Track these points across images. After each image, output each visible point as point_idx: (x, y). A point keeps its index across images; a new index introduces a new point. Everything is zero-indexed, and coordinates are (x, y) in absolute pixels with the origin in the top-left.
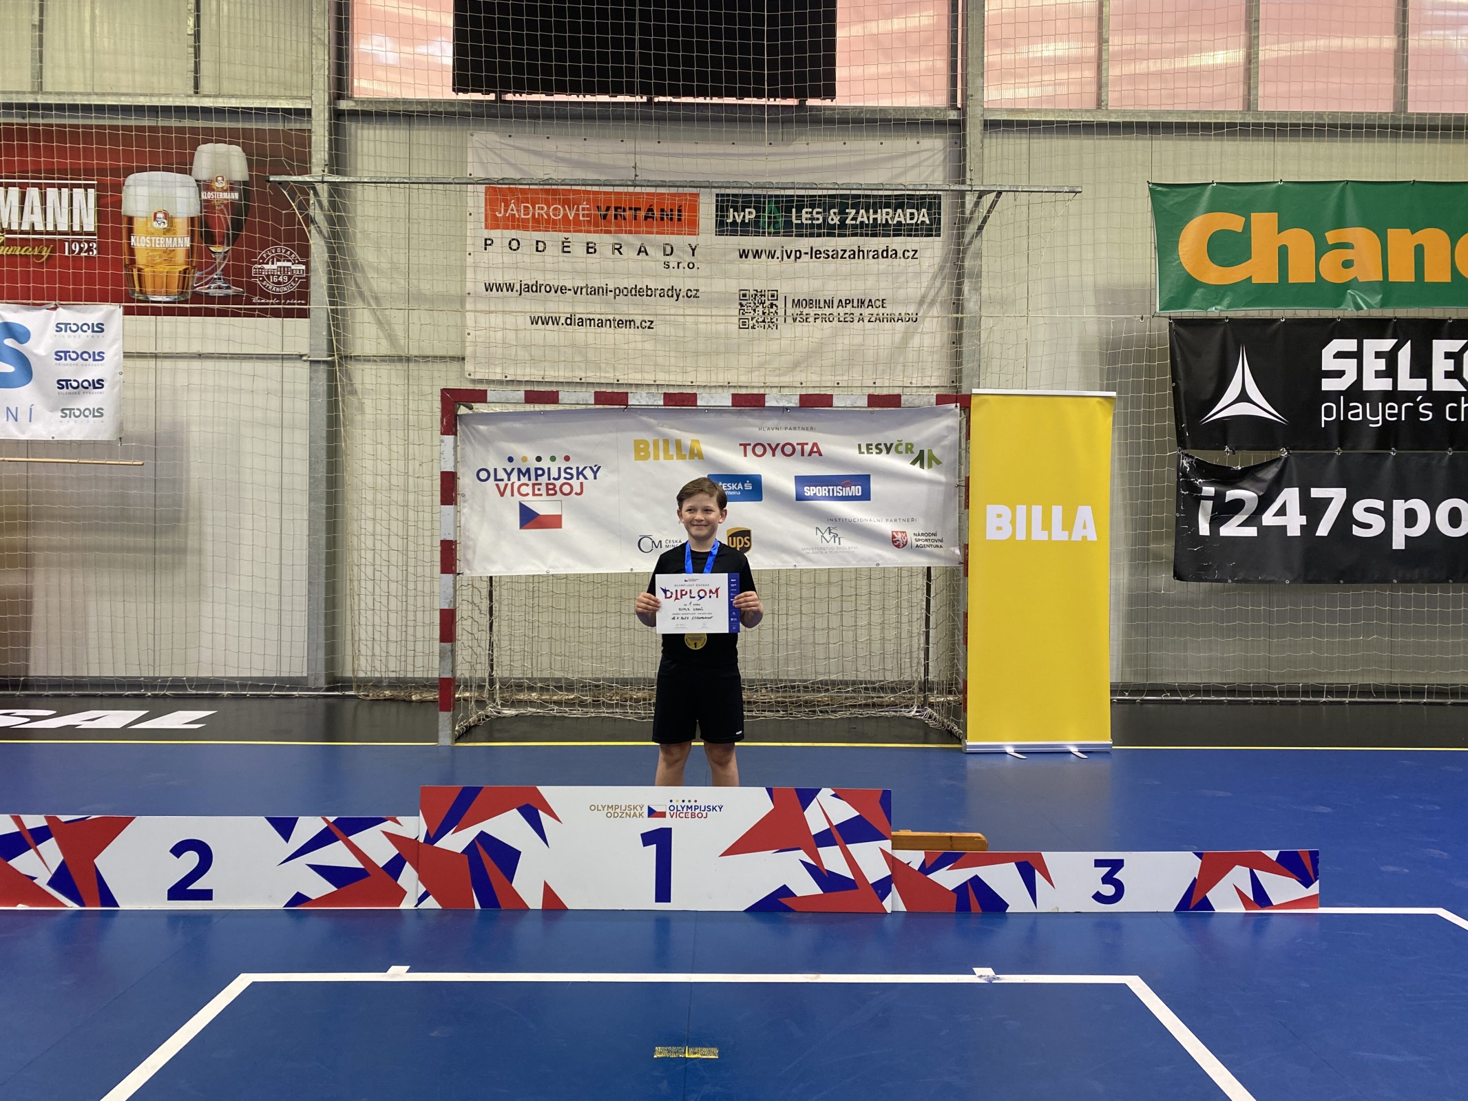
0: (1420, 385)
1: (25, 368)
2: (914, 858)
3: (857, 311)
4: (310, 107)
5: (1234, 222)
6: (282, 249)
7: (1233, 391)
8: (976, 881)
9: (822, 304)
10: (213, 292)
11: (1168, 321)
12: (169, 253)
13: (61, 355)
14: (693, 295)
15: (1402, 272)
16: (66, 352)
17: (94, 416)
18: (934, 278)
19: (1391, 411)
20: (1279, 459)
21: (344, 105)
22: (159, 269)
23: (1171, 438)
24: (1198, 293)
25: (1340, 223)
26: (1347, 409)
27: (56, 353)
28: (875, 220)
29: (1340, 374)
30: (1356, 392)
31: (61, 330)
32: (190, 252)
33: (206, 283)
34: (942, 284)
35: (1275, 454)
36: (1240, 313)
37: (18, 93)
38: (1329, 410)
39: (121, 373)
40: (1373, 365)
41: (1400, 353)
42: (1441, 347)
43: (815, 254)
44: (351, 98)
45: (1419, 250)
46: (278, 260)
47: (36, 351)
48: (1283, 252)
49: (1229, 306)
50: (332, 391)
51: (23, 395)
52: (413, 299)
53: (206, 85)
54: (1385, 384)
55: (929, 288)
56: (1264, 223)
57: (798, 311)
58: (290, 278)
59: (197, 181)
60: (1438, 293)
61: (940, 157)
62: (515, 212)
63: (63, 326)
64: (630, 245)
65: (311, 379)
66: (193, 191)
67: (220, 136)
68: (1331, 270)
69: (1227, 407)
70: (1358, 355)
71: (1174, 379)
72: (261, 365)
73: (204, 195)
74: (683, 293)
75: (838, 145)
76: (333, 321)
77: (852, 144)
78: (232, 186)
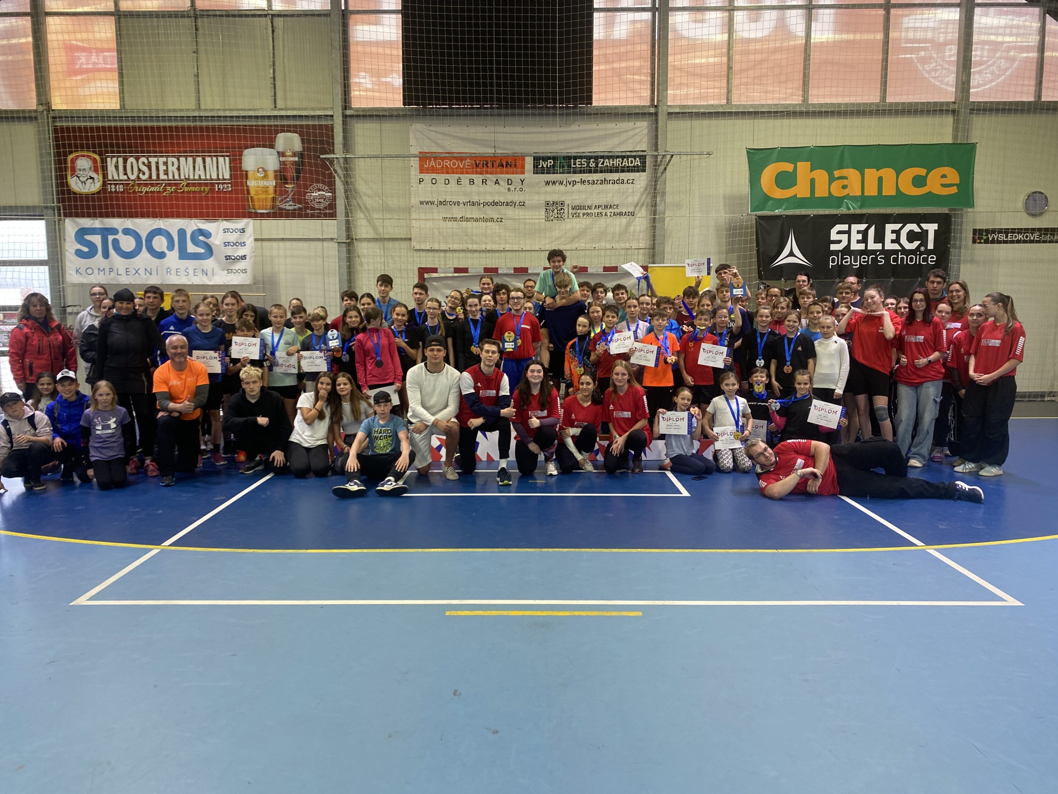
0: (879, 246)
1: (210, 250)
3: (604, 211)
4: (332, 114)
5: (788, 167)
6: (320, 185)
7: (786, 251)
9: (587, 208)
10: (289, 208)
11: (755, 217)
12: (265, 190)
13: (226, 244)
14: (522, 204)
15: (871, 190)
16: (228, 243)
17: (243, 273)
18: (642, 194)
19: (865, 260)
21: (348, 112)
22: (261, 197)
23: (755, 275)
24: (770, 203)
25: (841, 167)
26: (842, 259)
27: (224, 243)
28: (613, 164)
29: (839, 242)
30: (847, 251)
31: (226, 232)
32: (276, 188)
33: (284, 203)
34: (647, 196)
36: (790, 212)
38: (833, 259)
39: (254, 251)
40: (856, 237)
41: (869, 231)
42: (890, 227)
43: (583, 182)
44: (351, 108)
45: (880, 179)
46: (318, 191)
47: (214, 242)
48: (813, 181)
49: (786, 209)
50: (349, 259)
51: (209, 263)
52: (385, 209)
53: (280, 104)
54: (862, 247)
55: (640, 198)
56: (803, 167)
57: (574, 211)
58: (324, 200)
59: (278, 152)
60: (889, 200)
61: (645, 131)
62: (434, 165)
63: (226, 230)
64: (491, 180)
65: (339, 251)
66: (275, 156)
67: (288, 129)
69: (784, 259)
70: (848, 232)
71: (758, 245)
72: (313, 244)
73: (281, 159)
74: (517, 204)
75: (594, 126)
76: (348, 222)
77: (602, 126)
78: (294, 155)
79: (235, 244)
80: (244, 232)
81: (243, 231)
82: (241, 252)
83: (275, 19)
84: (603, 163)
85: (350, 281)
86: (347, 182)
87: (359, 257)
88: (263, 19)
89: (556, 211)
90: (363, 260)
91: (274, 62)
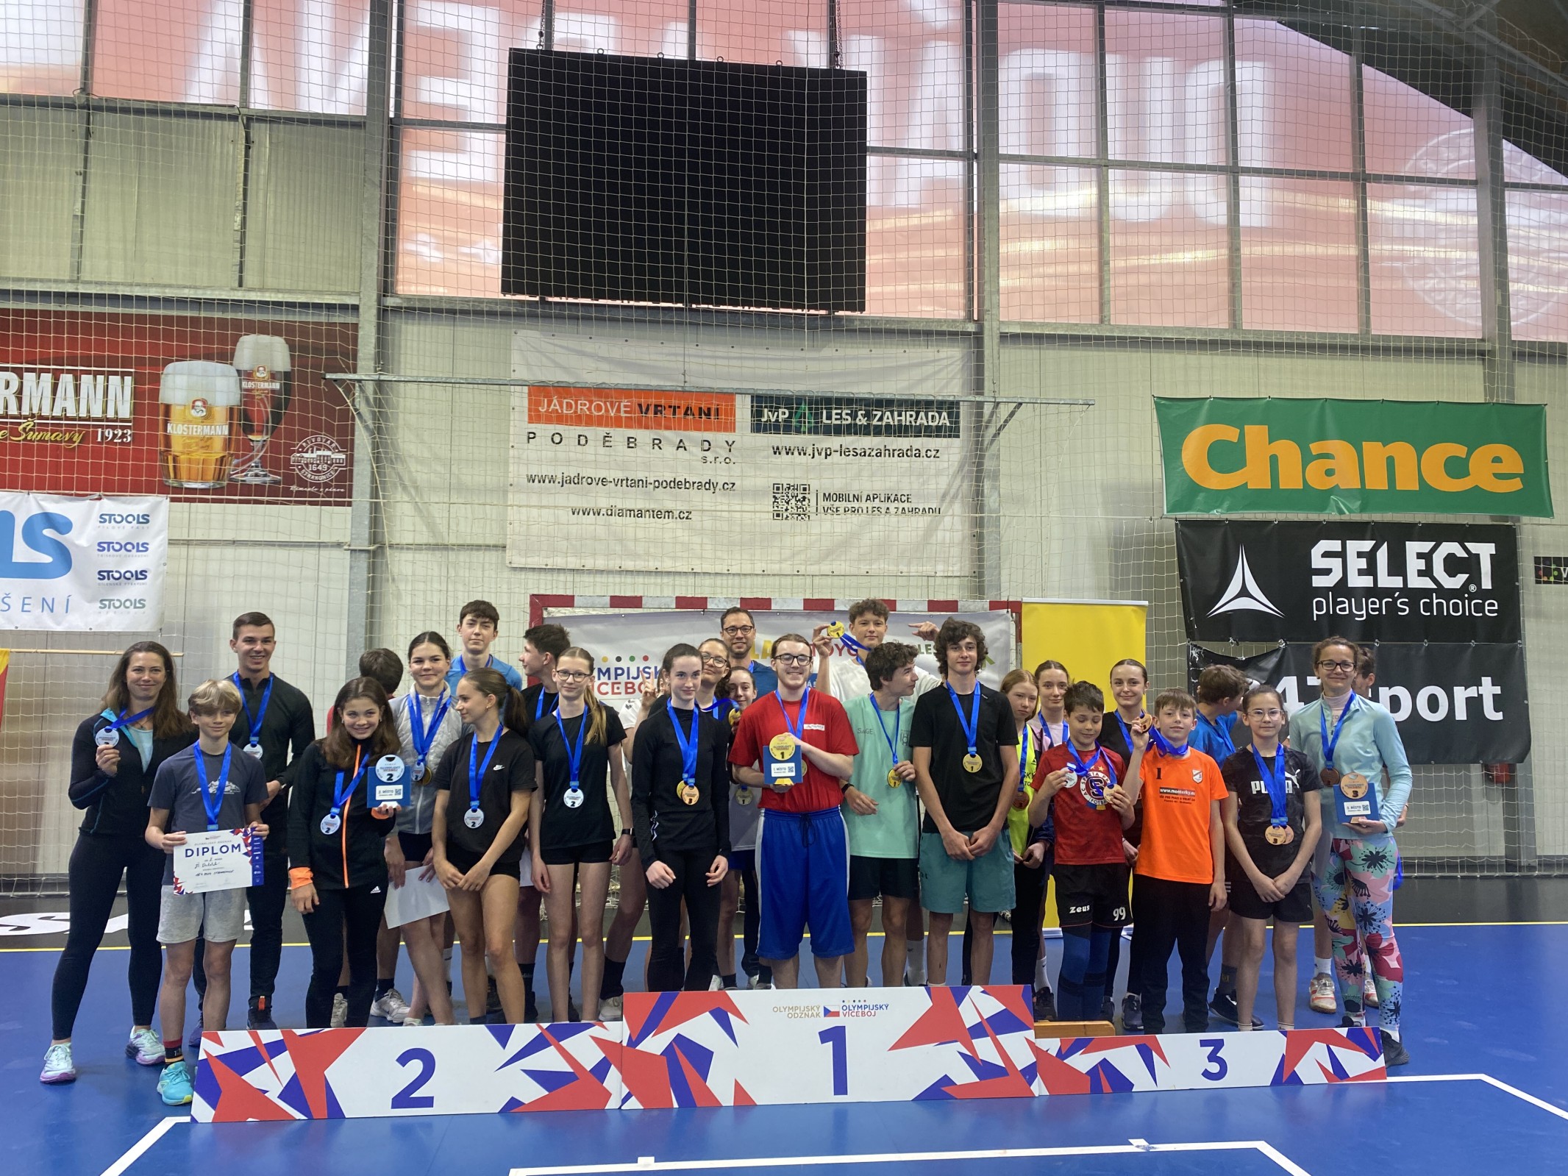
0: (1397, 582)
1: (64, 558)
2: (1052, 1045)
3: (884, 506)
4: (357, 303)
5: (1230, 433)
6: (322, 437)
7: (1234, 587)
8: (1105, 1063)
9: (851, 499)
10: (251, 480)
11: (1173, 522)
12: (206, 442)
13: (103, 546)
14: (729, 487)
15: (1377, 482)
16: (109, 543)
17: (135, 607)
18: (955, 476)
19: (1374, 605)
20: (1278, 650)
21: (390, 302)
22: (195, 456)
23: (1180, 630)
24: (1201, 497)
25: (1322, 437)
26: (1336, 603)
27: (99, 544)
28: (900, 421)
29: (1327, 572)
30: (1342, 588)
31: (105, 521)
32: (228, 443)
33: (242, 471)
34: (962, 481)
35: (1272, 646)
36: (1235, 516)
37: (56, 281)
38: (1319, 604)
39: (165, 564)
40: (1356, 564)
41: (1379, 554)
42: (1413, 548)
43: (844, 452)
44: (395, 295)
45: (1390, 462)
46: (318, 449)
47: (77, 542)
48: (1274, 460)
49: (1229, 509)
50: (373, 583)
51: (61, 586)
52: (455, 487)
53: (250, 279)
54: (1367, 582)
55: (950, 485)
56: (1256, 434)
57: (827, 504)
58: (329, 466)
59: (239, 372)
60: (1408, 499)
61: (958, 366)
62: (558, 407)
63: (107, 518)
64: (670, 442)
65: (351, 568)
66: (234, 380)
67: (263, 328)
68: (1316, 479)
69: (1230, 602)
70: (1342, 555)
71: (1182, 575)
72: (295, 554)
73: (245, 385)
74: (720, 486)
75: (864, 351)
76: (375, 508)
77: (878, 351)
78: (273, 376)
79: (123, 547)
80: (148, 521)
81: (145, 519)
82: (136, 562)
83: (255, 125)
84: (881, 419)
85: (371, 627)
86: (379, 429)
87: (393, 580)
88: (228, 126)
89: (793, 501)
90: (402, 587)
91: (245, 205)
